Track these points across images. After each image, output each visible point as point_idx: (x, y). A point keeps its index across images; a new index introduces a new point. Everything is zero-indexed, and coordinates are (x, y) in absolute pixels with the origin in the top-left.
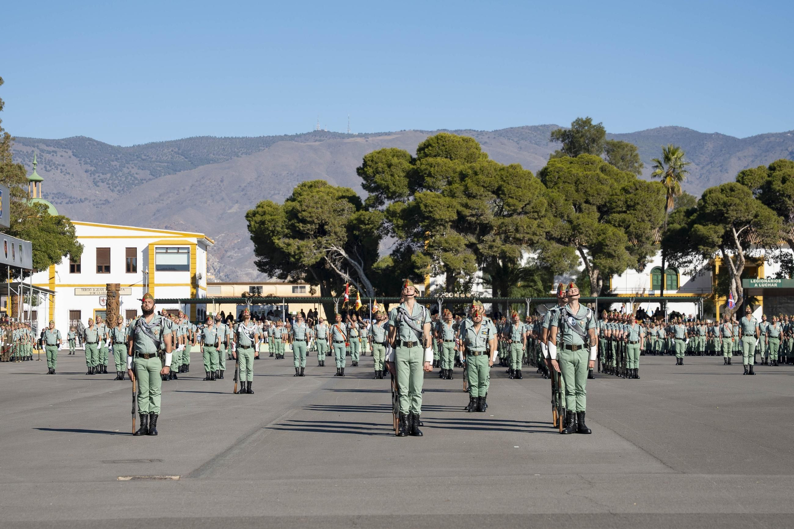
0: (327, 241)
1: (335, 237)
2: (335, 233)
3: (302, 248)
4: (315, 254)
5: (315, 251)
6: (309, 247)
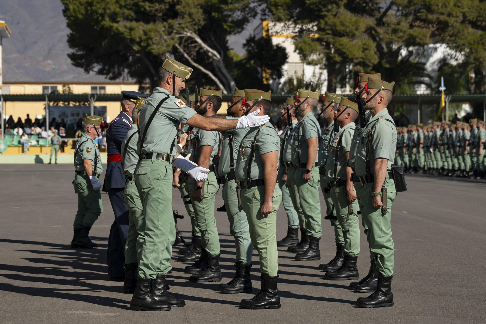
0: (179, 24)
1: (189, 20)
2: (190, 15)
3: (149, 34)
4: (166, 41)
5: (165, 37)
6: (158, 32)
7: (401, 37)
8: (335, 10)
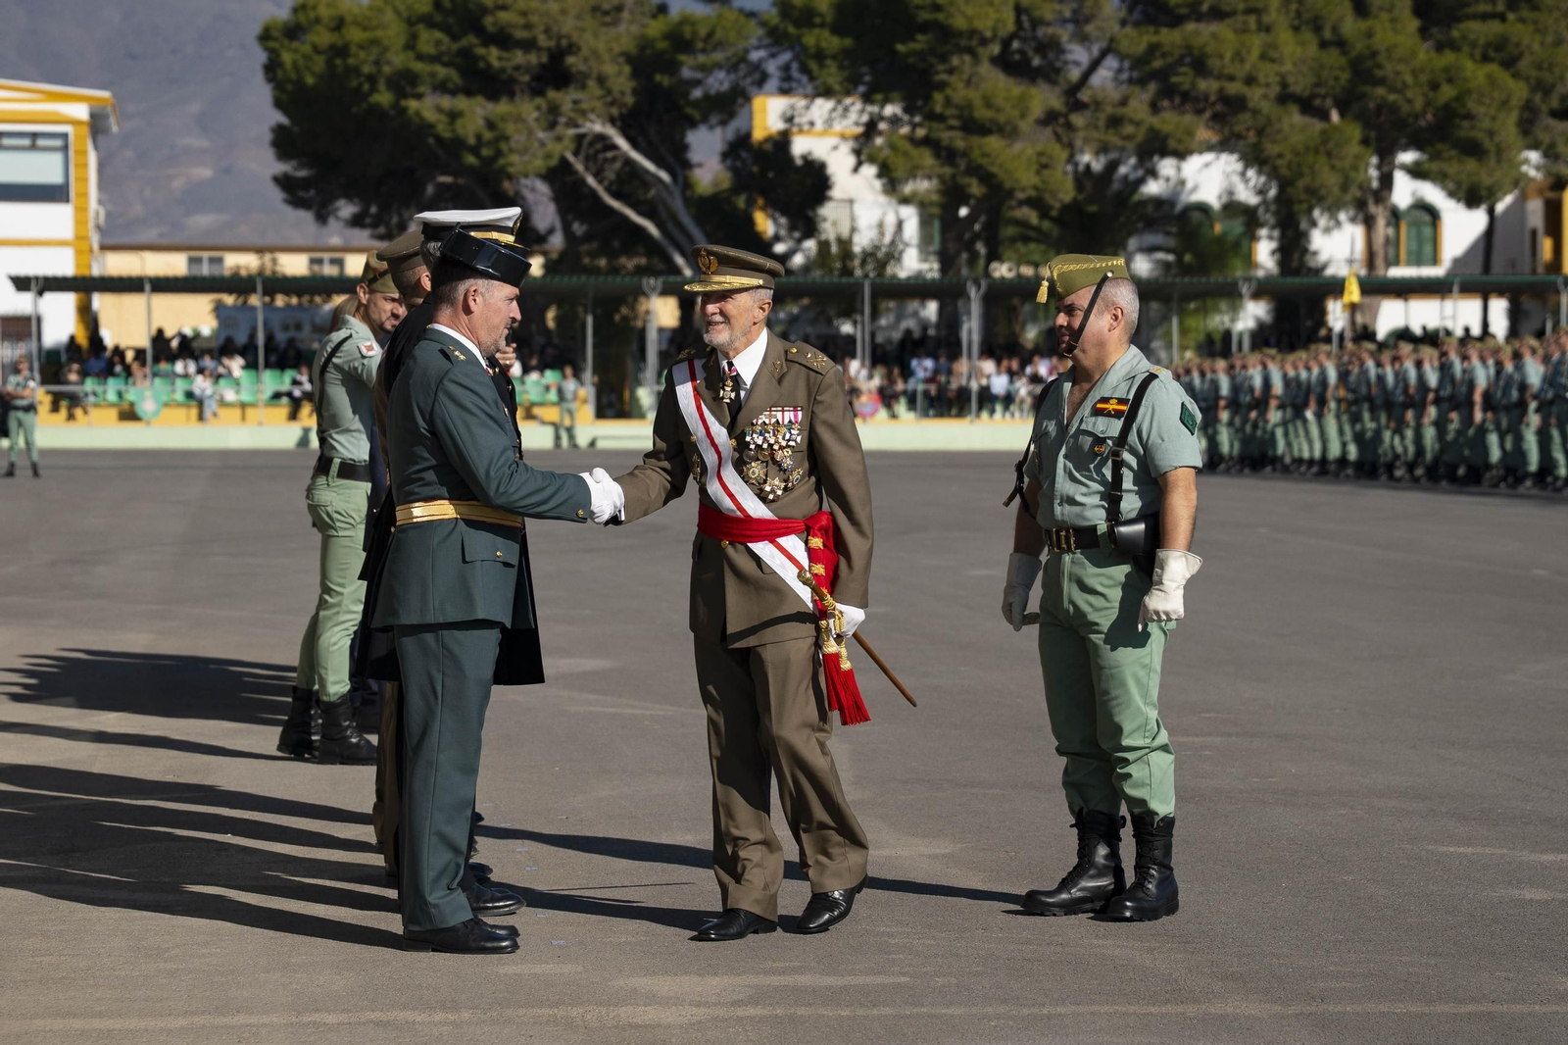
0: (576, 102)
1: (598, 92)
2: (601, 80)
3: (501, 125)
4: (543, 144)
5: (541, 135)
6: (524, 121)
7: (1128, 138)
8: (967, 69)
